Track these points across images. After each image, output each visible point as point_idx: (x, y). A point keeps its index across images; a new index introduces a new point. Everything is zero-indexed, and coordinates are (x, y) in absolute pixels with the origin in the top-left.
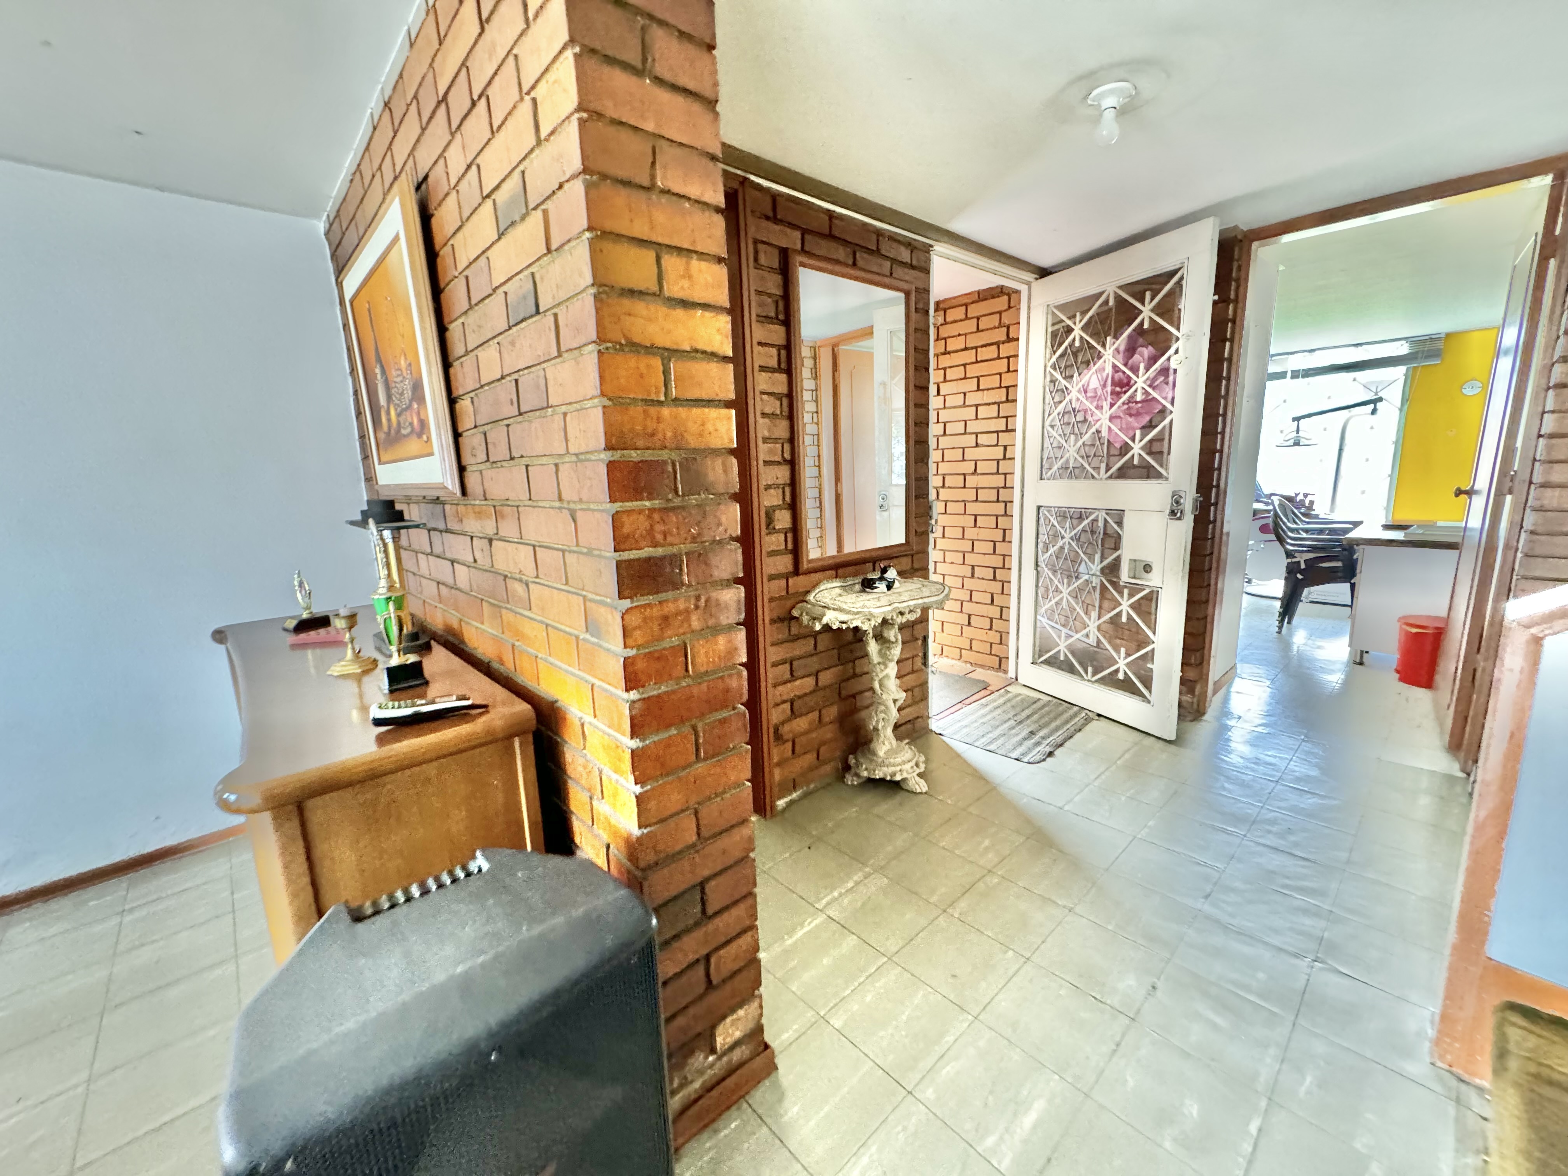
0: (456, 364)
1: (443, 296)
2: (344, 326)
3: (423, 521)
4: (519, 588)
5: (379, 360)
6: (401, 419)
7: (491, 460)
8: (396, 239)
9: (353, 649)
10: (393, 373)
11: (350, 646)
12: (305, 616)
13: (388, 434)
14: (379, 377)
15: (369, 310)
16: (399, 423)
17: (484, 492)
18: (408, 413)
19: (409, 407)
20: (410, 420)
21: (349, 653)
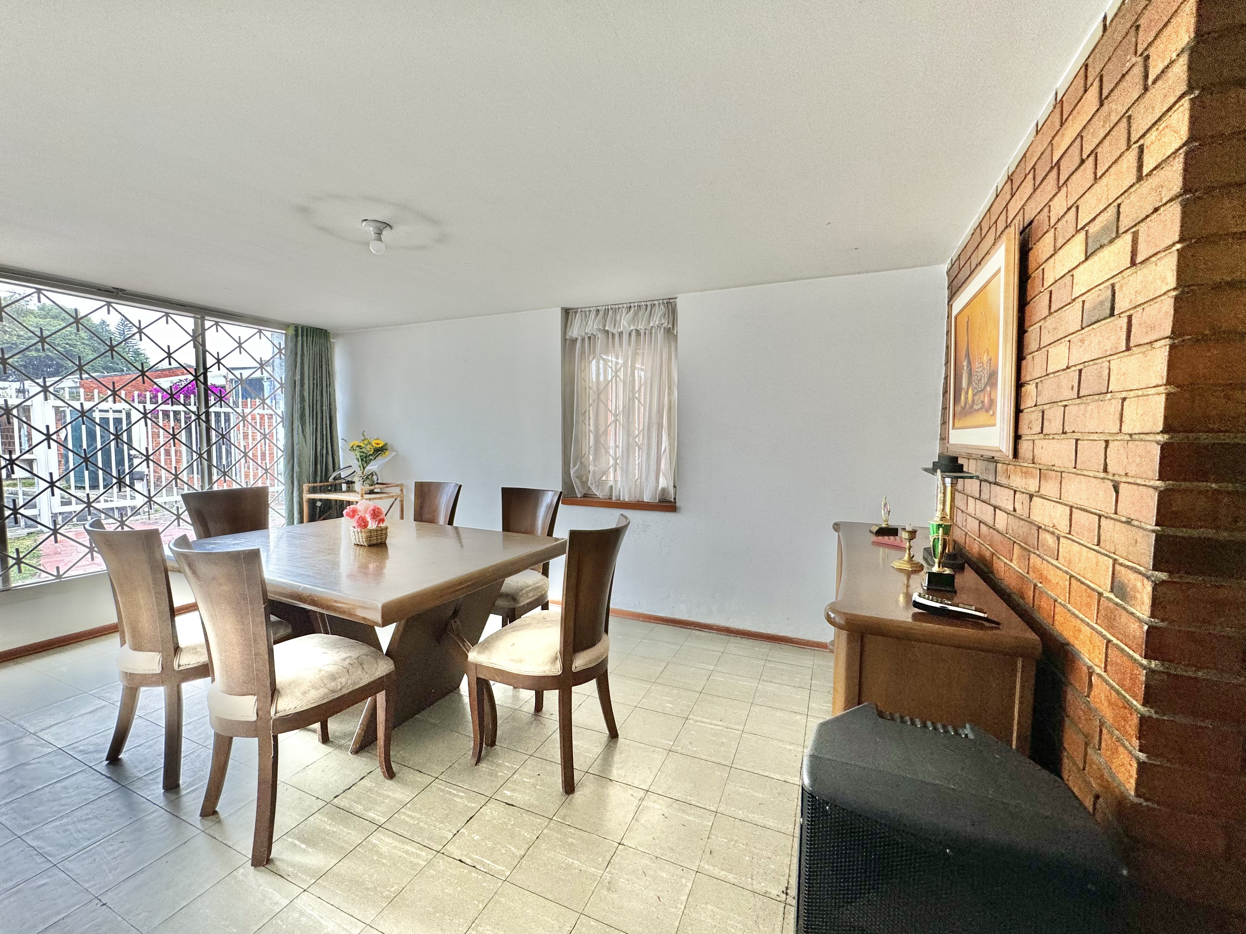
0: (1029, 357)
1: (1028, 308)
2: (948, 332)
3: (978, 474)
4: (1050, 540)
5: (968, 355)
6: (976, 398)
7: (1045, 432)
8: (999, 271)
9: (910, 554)
10: (976, 366)
11: (908, 551)
12: (884, 526)
13: (964, 408)
14: (965, 368)
15: (968, 322)
16: (973, 401)
17: (1034, 457)
18: (982, 394)
19: (983, 390)
20: (982, 399)
21: (906, 557)
